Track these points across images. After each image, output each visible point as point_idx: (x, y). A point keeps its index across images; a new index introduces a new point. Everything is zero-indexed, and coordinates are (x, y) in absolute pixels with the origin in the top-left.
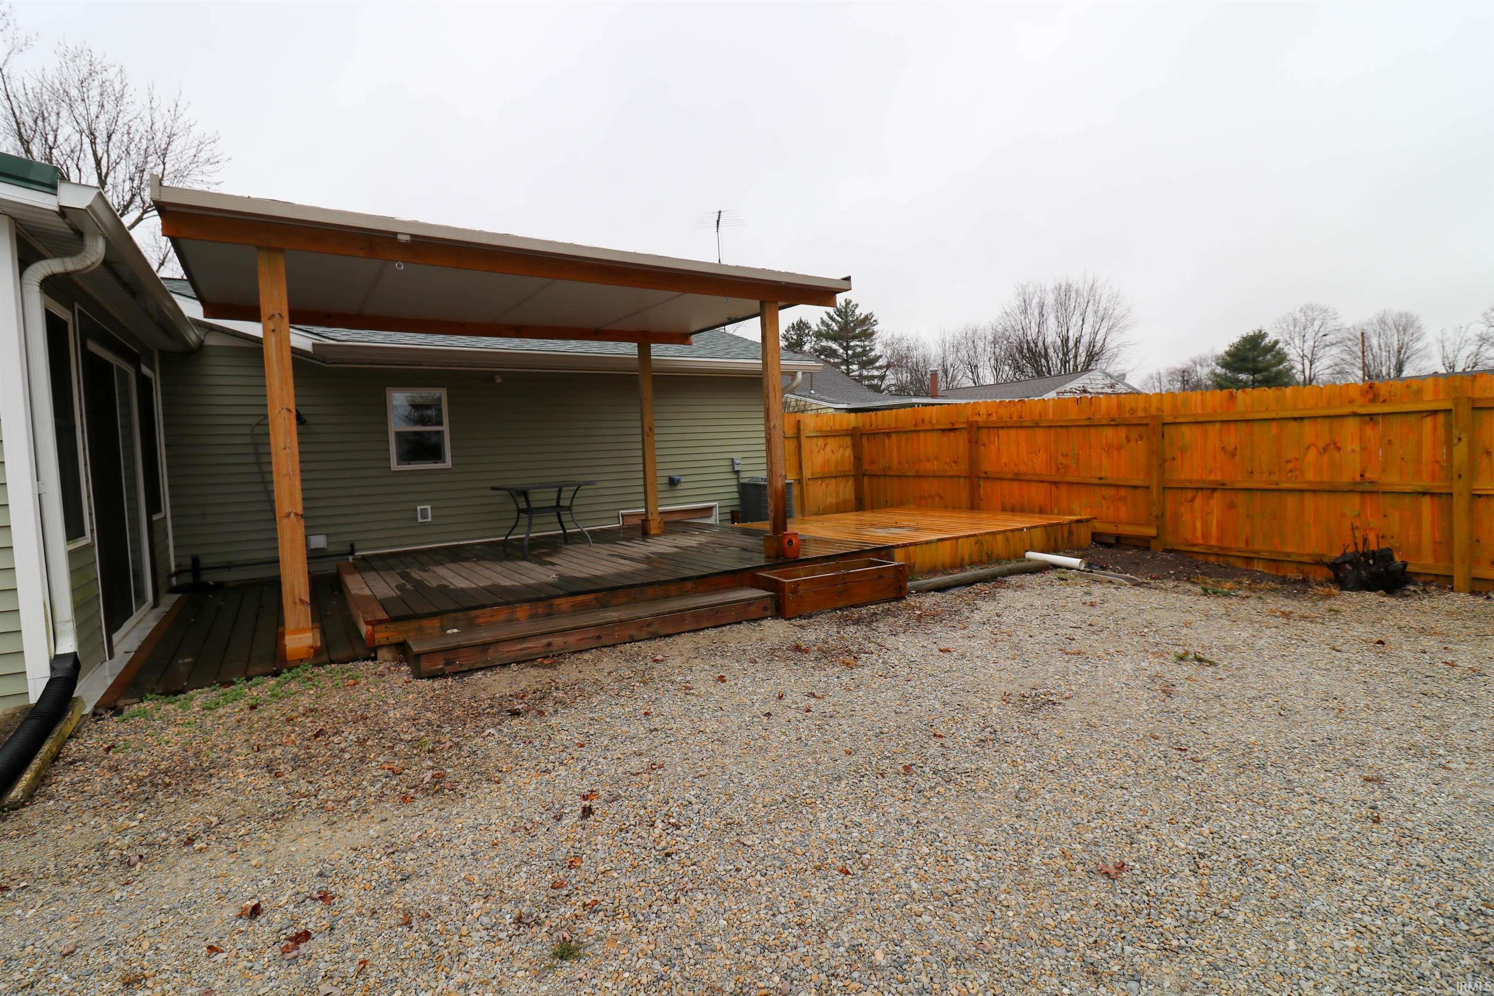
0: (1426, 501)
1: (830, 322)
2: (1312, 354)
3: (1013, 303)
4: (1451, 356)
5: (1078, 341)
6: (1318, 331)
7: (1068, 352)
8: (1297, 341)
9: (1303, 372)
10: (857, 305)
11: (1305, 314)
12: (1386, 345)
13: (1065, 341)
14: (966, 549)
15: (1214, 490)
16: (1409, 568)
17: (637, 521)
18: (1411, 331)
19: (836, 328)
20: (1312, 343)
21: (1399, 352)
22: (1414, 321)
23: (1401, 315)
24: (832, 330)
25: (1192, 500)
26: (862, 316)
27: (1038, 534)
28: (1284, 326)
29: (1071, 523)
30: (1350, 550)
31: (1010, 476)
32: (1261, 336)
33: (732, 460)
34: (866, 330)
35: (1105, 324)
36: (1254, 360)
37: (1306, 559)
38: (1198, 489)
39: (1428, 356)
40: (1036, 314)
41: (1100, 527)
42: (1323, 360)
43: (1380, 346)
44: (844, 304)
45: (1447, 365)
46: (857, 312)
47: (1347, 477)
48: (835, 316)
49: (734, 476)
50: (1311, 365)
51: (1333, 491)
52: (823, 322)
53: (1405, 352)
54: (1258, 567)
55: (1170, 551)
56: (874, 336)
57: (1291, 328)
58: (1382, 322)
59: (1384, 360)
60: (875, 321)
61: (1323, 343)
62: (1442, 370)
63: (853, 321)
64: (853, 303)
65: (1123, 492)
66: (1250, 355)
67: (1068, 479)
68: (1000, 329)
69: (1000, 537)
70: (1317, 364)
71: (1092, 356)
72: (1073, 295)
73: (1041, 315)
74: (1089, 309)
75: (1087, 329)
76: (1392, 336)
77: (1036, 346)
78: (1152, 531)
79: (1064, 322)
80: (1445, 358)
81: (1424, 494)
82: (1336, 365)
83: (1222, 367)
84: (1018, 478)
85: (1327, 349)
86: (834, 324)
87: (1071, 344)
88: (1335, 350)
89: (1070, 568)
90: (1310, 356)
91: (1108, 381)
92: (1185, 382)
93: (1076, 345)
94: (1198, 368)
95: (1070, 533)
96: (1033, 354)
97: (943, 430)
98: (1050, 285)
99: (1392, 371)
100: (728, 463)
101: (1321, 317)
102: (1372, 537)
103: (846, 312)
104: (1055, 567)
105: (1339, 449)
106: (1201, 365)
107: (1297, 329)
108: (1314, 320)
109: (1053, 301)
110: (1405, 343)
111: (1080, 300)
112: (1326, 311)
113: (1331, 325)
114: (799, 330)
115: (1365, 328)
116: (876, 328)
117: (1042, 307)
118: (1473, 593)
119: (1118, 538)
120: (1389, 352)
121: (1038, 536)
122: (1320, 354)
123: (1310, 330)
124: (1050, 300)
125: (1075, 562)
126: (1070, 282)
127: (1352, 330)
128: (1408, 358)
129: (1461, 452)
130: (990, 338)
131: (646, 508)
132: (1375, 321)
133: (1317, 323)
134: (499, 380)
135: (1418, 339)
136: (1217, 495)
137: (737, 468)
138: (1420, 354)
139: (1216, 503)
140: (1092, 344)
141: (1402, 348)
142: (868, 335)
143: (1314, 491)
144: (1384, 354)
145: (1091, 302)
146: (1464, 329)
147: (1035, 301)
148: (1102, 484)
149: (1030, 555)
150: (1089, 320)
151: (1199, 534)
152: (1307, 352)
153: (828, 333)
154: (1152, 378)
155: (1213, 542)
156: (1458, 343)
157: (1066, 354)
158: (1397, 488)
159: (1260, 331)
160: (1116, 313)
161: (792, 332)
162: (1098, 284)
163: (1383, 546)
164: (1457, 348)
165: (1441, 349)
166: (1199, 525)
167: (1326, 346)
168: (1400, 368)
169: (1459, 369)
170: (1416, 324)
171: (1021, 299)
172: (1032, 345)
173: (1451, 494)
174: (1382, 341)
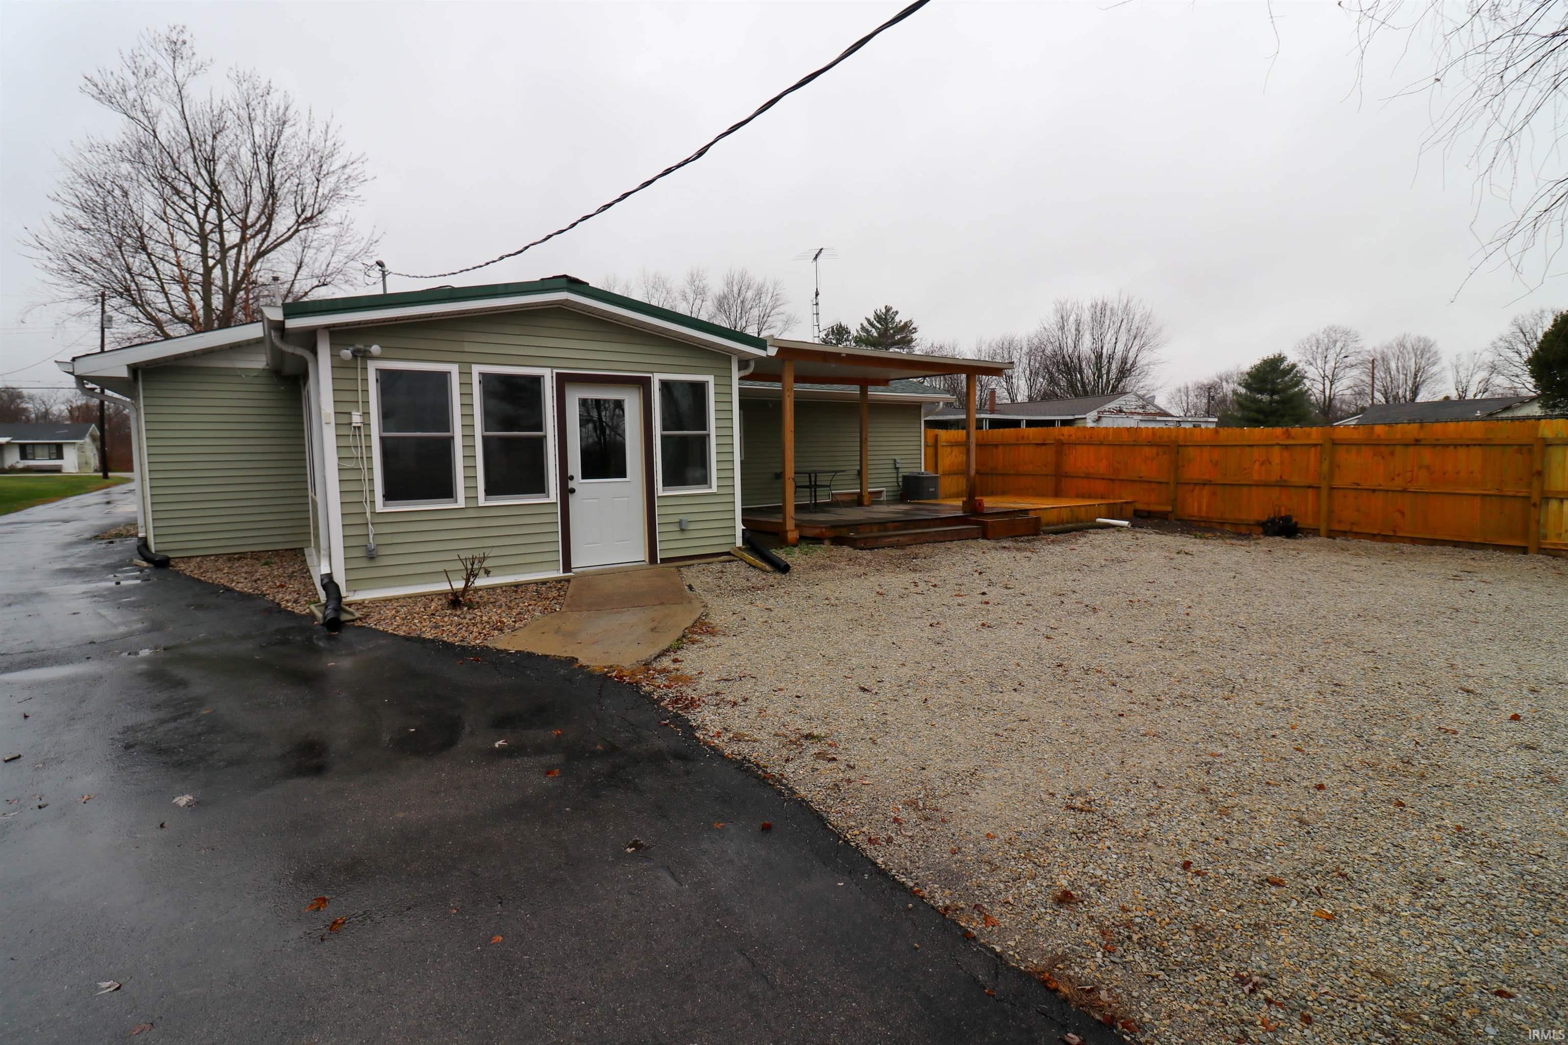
0: (1310, 490)
1: (870, 328)
2: (1333, 375)
3: (1052, 321)
4: (1464, 381)
5: (1111, 358)
6: (1340, 353)
7: (1101, 367)
8: (1319, 362)
9: (1324, 392)
10: (897, 312)
11: (1328, 336)
12: (1404, 367)
13: (1099, 356)
14: (1065, 515)
15: (1205, 484)
16: (1299, 526)
17: (856, 497)
18: (1428, 355)
19: (875, 334)
20: (1333, 364)
21: (1416, 375)
22: (1431, 346)
23: (1419, 340)
24: (872, 336)
25: (1193, 491)
26: (902, 324)
27: (1103, 508)
28: (1308, 346)
29: (1122, 503)
30: (1272, 516)
31: (1083, 475)
32: (1280, 359)
33: (895, 460)
34: (905, 337)
35: (1137, 342)
36: (1273, 382)
37: (1251, 523)
38: (1196, 484)
39: (1442, 381)
40: (1073, 331)
41: (1139, 506)
42: (1343, 381)
43: (1397, 367)
44: (884, 311)
45: (1460, 390)
46: (897, 319)
47: (1274, 477)
48: (875, 322)
49: (894, 471)
50: (1331, 385)
51: (1266, 485)
52: (863, 328)
53: (1421, 377)
54: (1227, 527)
55: (1179, 520)
56: (913, 344)
57: (1314, 348)
58: (1402, 345)
59: (1401, 382)
60: (915, 329)
61: (1343, 365)
62: (1454, 395)
63: (892, 328)
64: (894, 310)
65: (1153, 486)
66: (1270, 377)
67: (1121, 477)
68: (1036, 341)
69: (1083, 509)
70: (1337, 384)
71: (1124, 372)
72: (1108, 313)
73: (1078, 330)
74: (1123, 327)
75: (1120, 347)
76: (1410, 359)
77: (1072, 362)
78: (1169, 509)
79: (1098, 339)
80: (1458, 382)
81: (1309, 487)
82: (1356, 386)
83: (1244, 387)
84: (1088, 477)
85: (1347, 370)
86: (874, 330)
87: (1105, 361)
88: (1355, 372)
89: (1122, 527)
90: (1330, 377)
91: (1140, 403)
92: (1211, 398)
93: (1109, 362)
94: (1224, 384)
95: (1121, 509)
96: (1069, 369)
97: (1037, 444)
98: (1087, 304)
99: (1408, 393)
100: (892, 462)
101: (1343, 338)
102: (1283, 509)
103: (886, 318)
104: (1114, 526)
105: (1270, 463)
106: (1227, 381)
107: (1320, 350)
108: (1335, 342)
109: (1089, 319)
110: (1422, 366)
111: (1114, 319)
112: (1347, 333)
113: (1352, 347)
114: (838, 334)
115: (1386, 350)
116: (914, 336)
117: (1078, 324)
118: (1329, 537)
119: (1149, 512)
120: (1406, 375)
121: (1103, 510)
122: (1340, 375)
123: (1332, 351)
124: (1086, 317)
125: (1126, 523)
126: (1105, 300)
127: (1372, 352)
128: (1424, 381)
129: (1325, 466)
130: (1025, 349)
131: (861, 489)
132: (1395, 345)
133: (1339, 345)
134: (771, 406)
135: (1434, 364)
136: (1207, 487)
137: (898, 466)
138: (1435, 378)
139: (1206, 491)
140: (1124, 361)
141: (1418, 371)
142: (906, 342)
143: (1257, 485)
144: (1402, 376)
145: (1125, 321)
146: (1477, 356)
147: (1072, 319)
148: (1141, 481)
149: (1099, 520)
150: (1123, 338)
151: (1196, 509)
152: (1329, 373)
153: (867, 339)
154: (1180, 391)
155: (1203, 514)
156: (1471, 368)
157: (1099, 370)
158: (1296, 484)
159: (1280, 355)
160: (1147, 333)
161: (831, 337)
162: (1132, 304)
163: (1288, 513)
164: (1470, 374)
165: (1455, 373)
166: (1196, 505)
167: (1347, 367)
168: (1415, 392)
169: (1470, 396)
170: (1433, 349)
171: (1059, 316)
172: (1068, 359)
173: (1319, 488)
174: (1400, 364)
